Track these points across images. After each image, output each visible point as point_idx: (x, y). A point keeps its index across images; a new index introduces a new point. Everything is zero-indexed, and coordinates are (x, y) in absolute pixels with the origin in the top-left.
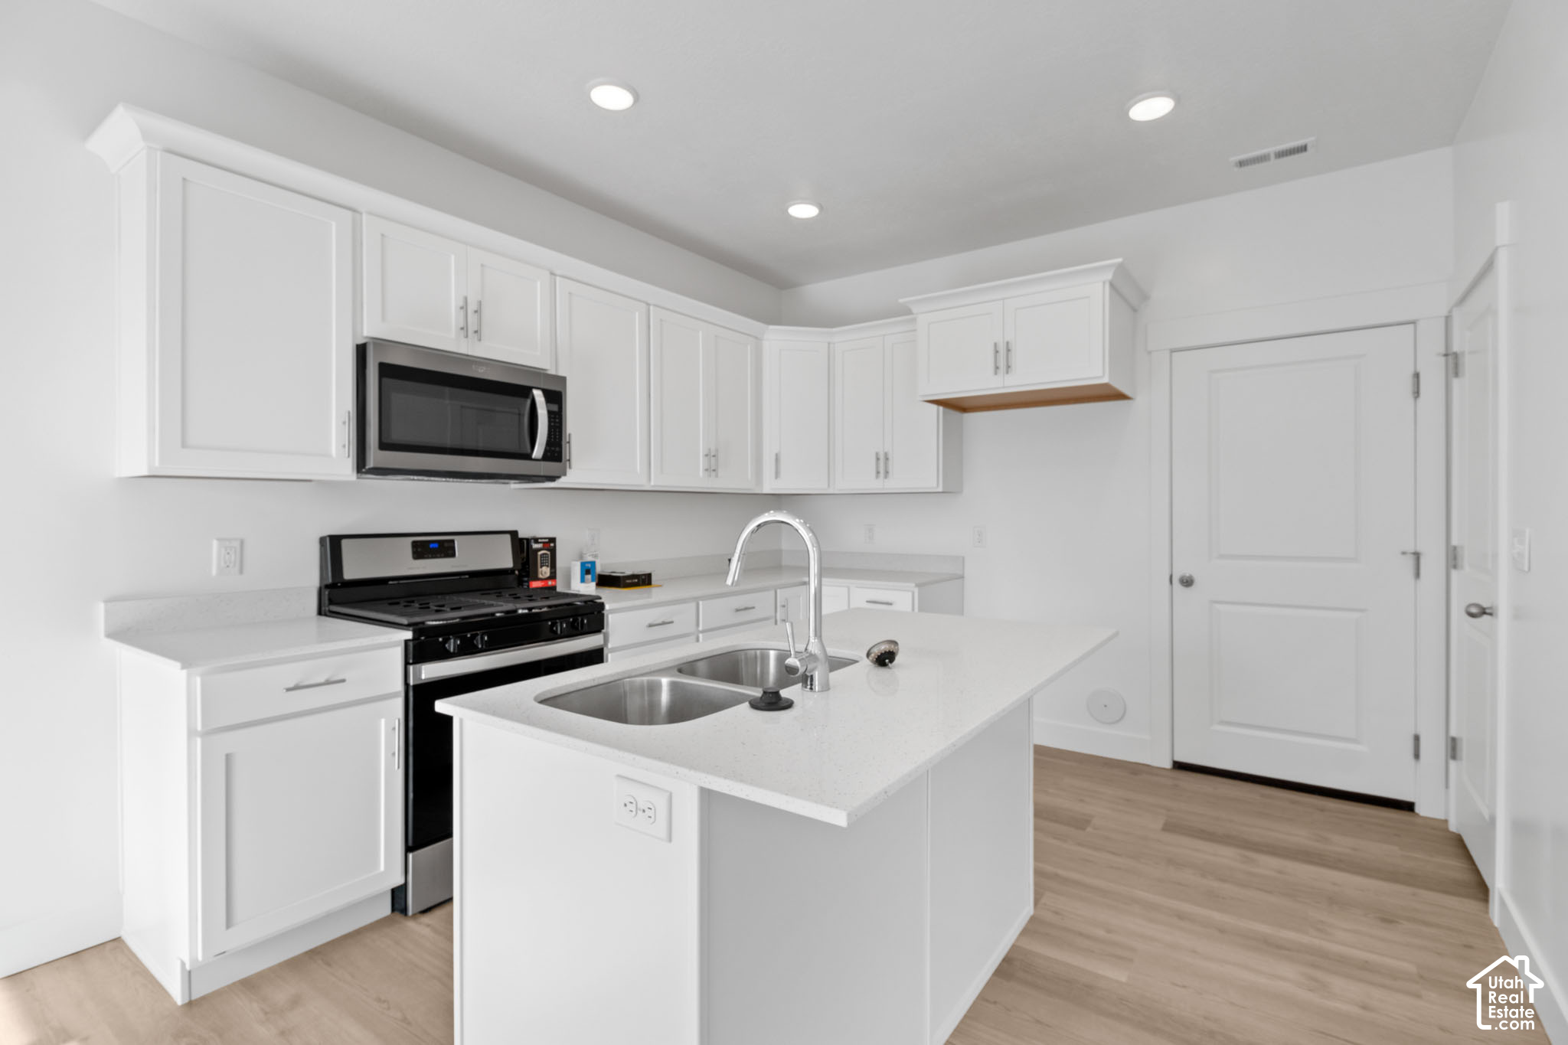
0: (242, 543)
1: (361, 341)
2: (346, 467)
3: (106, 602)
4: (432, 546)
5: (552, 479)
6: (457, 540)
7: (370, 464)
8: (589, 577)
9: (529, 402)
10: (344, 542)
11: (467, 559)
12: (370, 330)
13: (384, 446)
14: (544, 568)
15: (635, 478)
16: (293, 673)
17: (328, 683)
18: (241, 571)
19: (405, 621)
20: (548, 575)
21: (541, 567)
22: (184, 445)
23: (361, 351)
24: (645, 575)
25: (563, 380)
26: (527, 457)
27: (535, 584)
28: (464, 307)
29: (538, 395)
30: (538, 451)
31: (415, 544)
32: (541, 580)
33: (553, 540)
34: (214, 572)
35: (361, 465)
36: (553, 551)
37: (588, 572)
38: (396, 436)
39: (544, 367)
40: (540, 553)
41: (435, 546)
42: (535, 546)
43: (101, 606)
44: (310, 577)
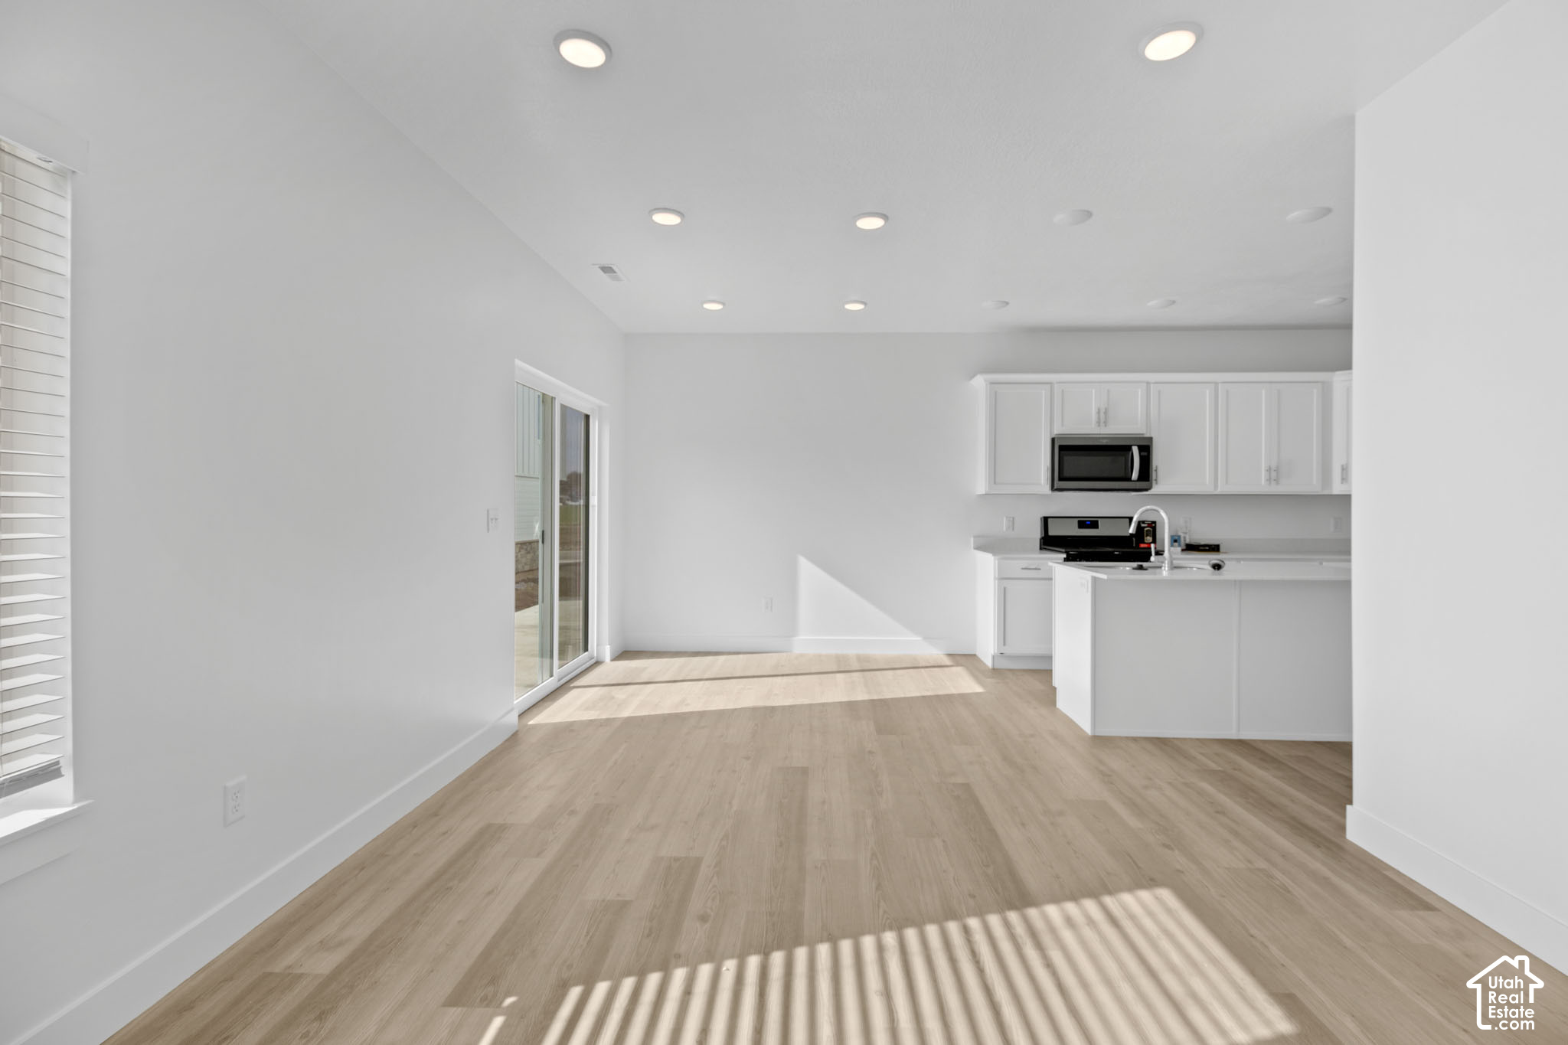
0: (1013, 518)
1: (1053, 436)
2: (1046, 488)
3: (974, 537)
4: (1088, 523)
5: (1146, 490)
6: (1100, 520)
7: (1055, 487)
8: (1176, 544)
9: (1130, 453)
10: (1049, 520)
11: (1103, 530)
12: (1058, 430)
13: (1061, 479)
14: (1148, 538)
15: (1206, 487)
16: (1025, 563)
17: (1036, 569)
18: (1013, 529)
19: (1064, 550)
20: (1151, 541)
21: (1147, 536)
22: (995, 483)
23: (1053, 440)
24: (1215, 545)
25: (1151, 439)
26: (1129, 479)
27: (1142, 546)
28: (1099, 412)
29: (1135, 450)
30: (1135, 475)
31: (1079, 522)
32: (1147, 543)
33: (1154, 522)
34: (1005, 529)
35: (1053, 489)
36: (1154, 529)
37: (1175, 541)
38: (1066, 474)
39: (1141, 432)
40: (1146, 529)
41: (1089, 523)
42: (1143, 525)
43: (972, 539)
44: (1037, 534)
